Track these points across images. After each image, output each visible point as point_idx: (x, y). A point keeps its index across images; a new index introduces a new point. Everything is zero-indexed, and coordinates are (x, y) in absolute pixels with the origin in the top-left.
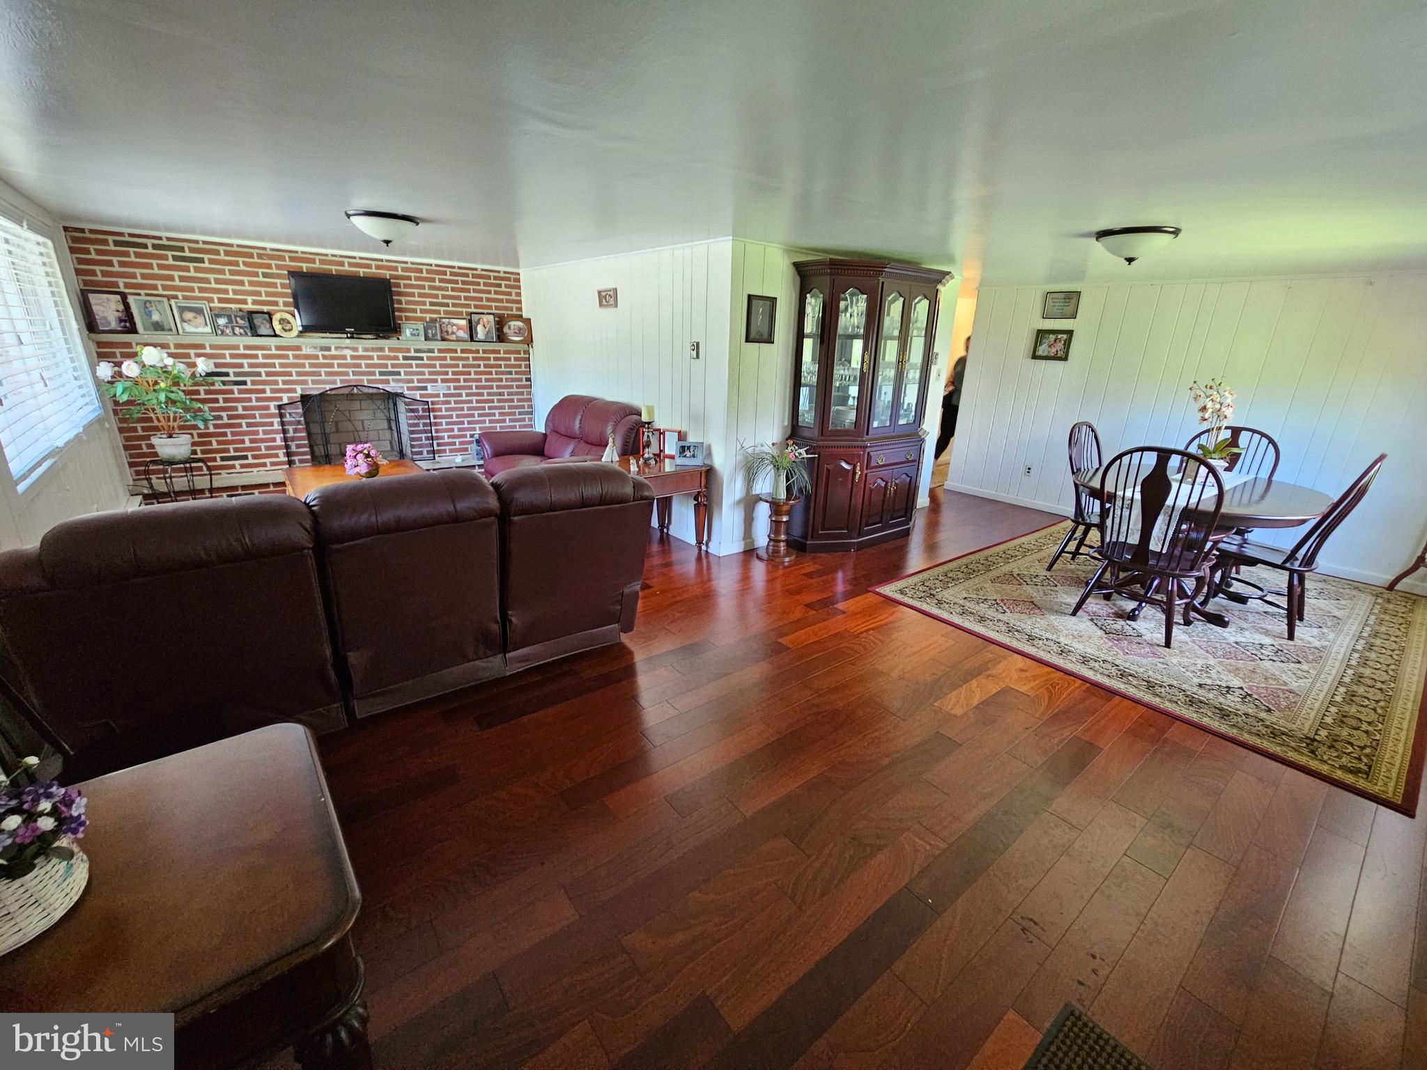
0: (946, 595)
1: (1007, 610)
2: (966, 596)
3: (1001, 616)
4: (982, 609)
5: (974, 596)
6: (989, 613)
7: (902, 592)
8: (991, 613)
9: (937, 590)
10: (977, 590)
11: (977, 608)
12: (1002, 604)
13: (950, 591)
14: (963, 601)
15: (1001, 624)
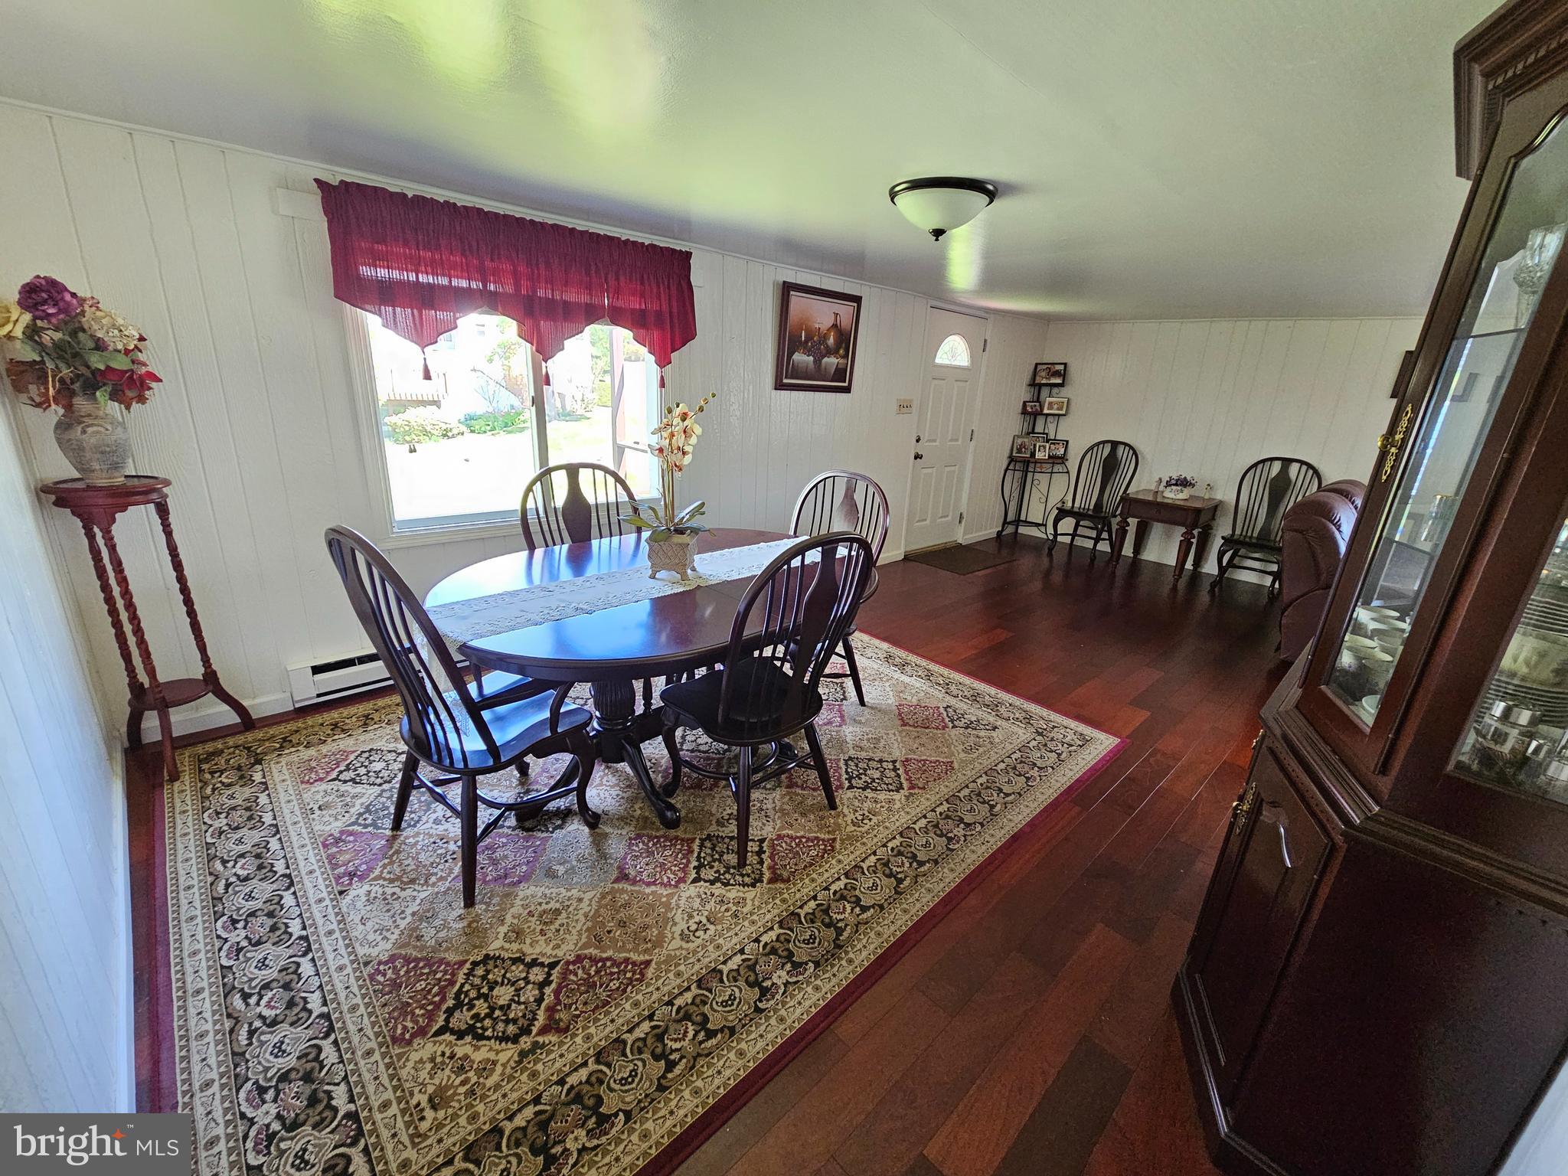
0: (1023, 734)
1: (942, 710)
2: (994, 734)
3: (953, 702)
4: (974, 713)
5: (982, 733)
6: (965, 707)
7: (1085, 741)
8: (962, 706)
9: (1034, 743)
10: (978, 746)
11: (980, 713)
12: (947, 719)
13: (1017, 743)
14: (998, 723)
15: (955, 693)
